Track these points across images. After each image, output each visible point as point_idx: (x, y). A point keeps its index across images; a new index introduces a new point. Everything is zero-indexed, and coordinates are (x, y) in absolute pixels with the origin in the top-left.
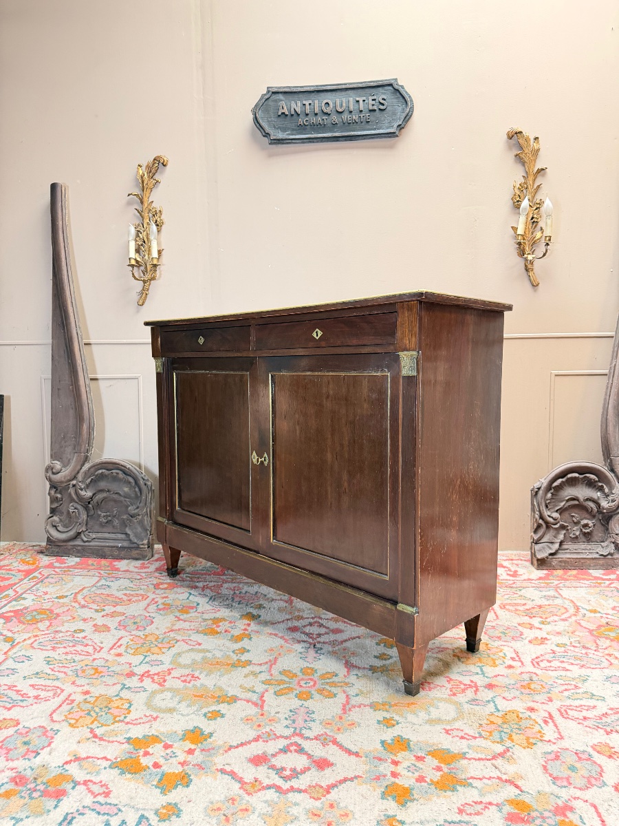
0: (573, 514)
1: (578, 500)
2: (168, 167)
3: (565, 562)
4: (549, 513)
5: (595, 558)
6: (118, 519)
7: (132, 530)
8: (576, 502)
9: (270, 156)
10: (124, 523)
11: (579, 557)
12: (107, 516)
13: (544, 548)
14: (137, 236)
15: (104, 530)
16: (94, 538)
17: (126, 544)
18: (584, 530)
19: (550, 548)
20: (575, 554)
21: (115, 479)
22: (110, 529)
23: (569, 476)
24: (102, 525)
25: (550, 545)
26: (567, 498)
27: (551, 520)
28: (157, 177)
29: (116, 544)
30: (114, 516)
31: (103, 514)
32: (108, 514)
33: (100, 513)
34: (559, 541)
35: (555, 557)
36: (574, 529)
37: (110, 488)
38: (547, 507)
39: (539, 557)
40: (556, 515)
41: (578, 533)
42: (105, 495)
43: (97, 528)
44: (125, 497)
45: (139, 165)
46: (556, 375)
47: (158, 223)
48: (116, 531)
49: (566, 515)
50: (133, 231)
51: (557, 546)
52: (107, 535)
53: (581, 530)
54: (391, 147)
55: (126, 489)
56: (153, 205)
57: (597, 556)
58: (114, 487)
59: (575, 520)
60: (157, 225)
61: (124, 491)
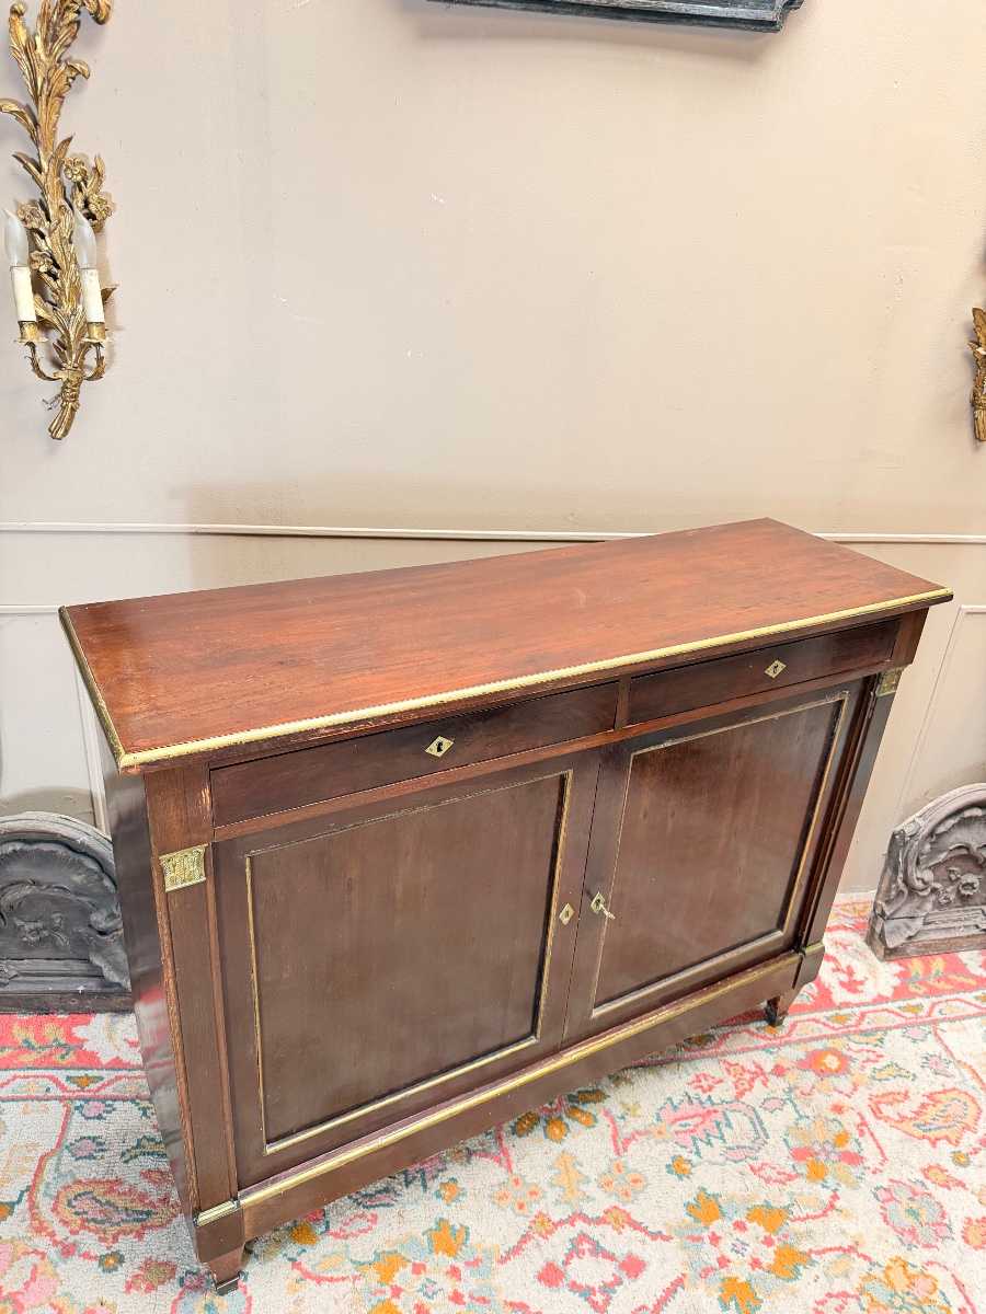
0: (952, 868)
1: (968, 849)
2: (109, 24)
3: (925, 946)
4: (919, 875)
5: (974, 936)
6: (64, 932)
7: (104, 957)
8: (964, 852)
9: (428, 35)
10: (83, 941)
11: (948, 936)
12: (38, 931)
13: (898, 928)
14: (34, 247)
15: (36, 953)
16: (16, 976)
17: (93, 985)
18: (963, 892)
19: (908, 927)
20: (943, 932)
21: (48, 858)
22: (50, 953)
23: (967, 814)
24: (26, 946)
25: (908, 921)
26: (951, 848)
27: (919, 884)
28: (76, 53)
29: (71, 987)
30: (56, 929)
31: (27, 928)
32: (40, 925)
33: (19, 923)
34: (924, 914)
35: (914, 940)
36: (948, 890)
37: (39, 878)
38: (918, 863)
39: (891, 946)
40: (928, 875)
41: (952, 897)
42: (28, 890)
43: (14, 951)
44: (77, 894)
45: (14, 11)
46: (967, 613)
47: (93, 208)
48: (62, 955)
49: (942, 869)
50: (18, 230)
51: (919, 923)
52: (43, 965)
53: (959, 891)
54: (751, 58)
55: (77, 879)
56: (73, 149)
57: (976, 931)
58: (46, 875)
59: (953, 877)
60: (90, 216)
61: (73, 882)
